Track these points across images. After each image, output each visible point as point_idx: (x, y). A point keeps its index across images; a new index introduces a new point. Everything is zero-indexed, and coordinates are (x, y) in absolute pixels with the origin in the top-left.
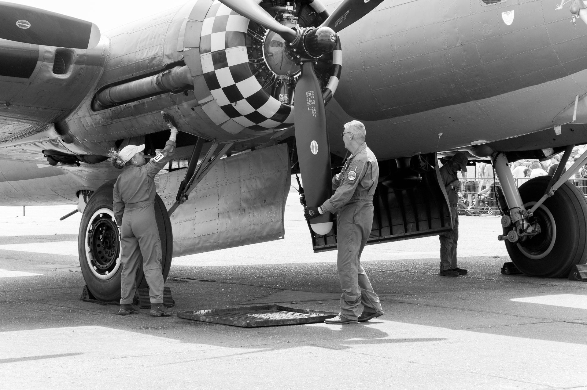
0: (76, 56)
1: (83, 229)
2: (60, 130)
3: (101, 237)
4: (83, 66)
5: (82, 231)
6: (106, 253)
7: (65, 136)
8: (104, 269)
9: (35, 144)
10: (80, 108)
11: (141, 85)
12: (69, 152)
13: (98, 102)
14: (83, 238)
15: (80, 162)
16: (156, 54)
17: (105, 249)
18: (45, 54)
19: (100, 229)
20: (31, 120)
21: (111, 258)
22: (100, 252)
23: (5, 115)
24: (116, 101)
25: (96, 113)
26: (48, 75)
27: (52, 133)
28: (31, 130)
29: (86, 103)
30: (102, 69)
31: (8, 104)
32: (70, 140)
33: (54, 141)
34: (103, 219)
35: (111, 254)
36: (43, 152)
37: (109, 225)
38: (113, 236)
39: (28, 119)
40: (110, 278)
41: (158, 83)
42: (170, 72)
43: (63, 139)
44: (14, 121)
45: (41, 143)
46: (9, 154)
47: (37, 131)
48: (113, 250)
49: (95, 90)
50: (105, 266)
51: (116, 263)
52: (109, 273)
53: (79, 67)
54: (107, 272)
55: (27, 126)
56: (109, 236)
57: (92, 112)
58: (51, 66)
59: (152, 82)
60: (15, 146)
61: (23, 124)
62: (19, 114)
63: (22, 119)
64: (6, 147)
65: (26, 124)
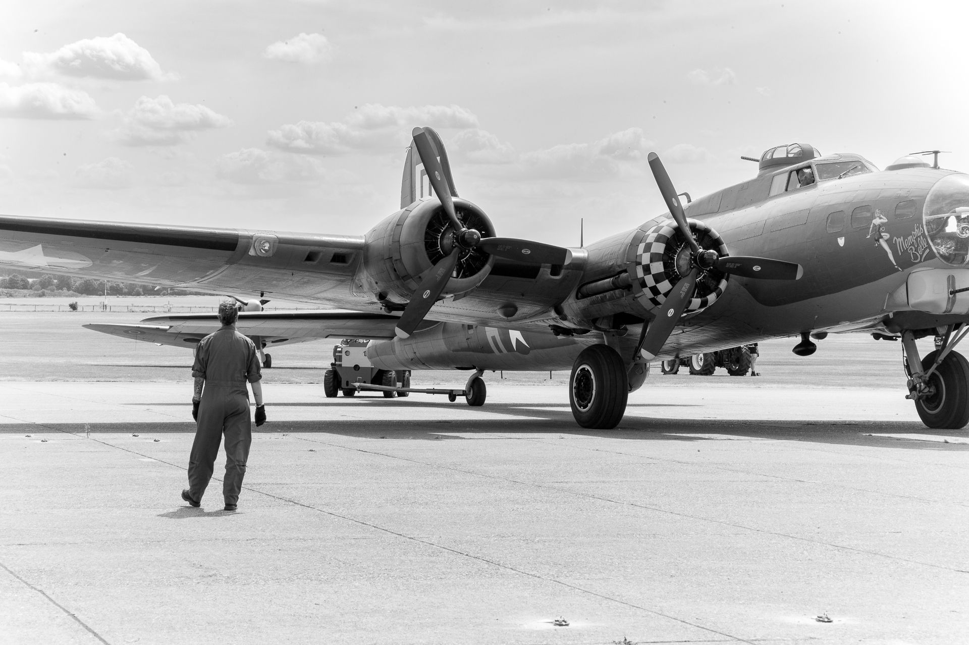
2: (559, 311)
3: (582, 382)
4: (570, 270)
7: (561, 316)
8: (583, 405)
9: (543, 321)
10: (569, 298)
11: (604, 284)
12: (565, 327)
13: (580, 294)
15: (573, 334)
16: (613, 264)
17: (584, 392)
19: (582, 378)
20: (539, 305)
21: (588, 398)
22: (582, 394)
24: (590, 293)
25: (578, 301)
26: (547, 277)
27: (553, 314)
28: (540, 312)
29: (573, 294)
30: (583, 272)
31: (523, 295)
32: (564, 318)
33: (555, 319)
34: (584, 372)
35: (588, 395)
36: (549, 326)
38: (589, 380)
40: (587, 411)
41: (613, 283)
42: (619, 277)
43: (560, 318)
44: (528, 306)
45: (547, 320)
46: (529, 328)
47: (544, 312)
48: (590, 391)
49: (578, 286)
51: (592, 398)
52: (586, 408)
53: (567, 271)
55: (537, 308)
56: (587, 381)
57: (576, 300)
58: (549, 271)
59: (610, 282)
60: (531, 322)
62: (530, 301)
63: (533, 304)
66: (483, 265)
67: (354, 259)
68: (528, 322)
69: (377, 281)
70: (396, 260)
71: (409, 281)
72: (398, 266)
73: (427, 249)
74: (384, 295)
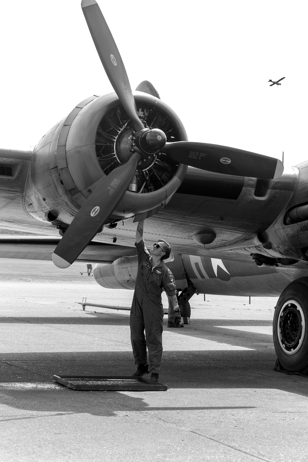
0: (272, 184)
1: (276, 315)
2: (263, 238)
3: (289, 321)
4: (278, 191)
5: (276, 317)
6: (293, 334)
7: (265, 243)
8: (290, 347)
9: (245, 249)
10: (276, 223)
12: (269, 256)
13: (288, 218)
14: (276, 322)
15: (278, 264)
17: (291, 331)
18: (249, 182)
19: (289, 316)
20: (240, 231)
21: (295, 338)
22: (288, 334)
23: (220, 227)
24: (300, 218)
25: (287, 226)
26: (250, 197)
27: (256, 242)
28: (241, 238)
29: (280, 219)
30: (292, 193)
31: (222, 219)
32: (269, 246)
33: (258, 247)
34: (291, 308)
35: (296, 335)
36: (251, 255)
37: (295, 313)
38: (298, 321)
39: (237, 230)
40: (294, 354)
43: (264, 246)
44: (228, 231)
45: (249, 248)
46: (229, 256)
47: (245, 239)
48: (297, 333)
49: (286, 209)
50: (291, 345)
51: (299, 343)
52: (294, 350)
53: (274, 191)
54: (292, 349)
55: (237, 235)
56: (295, 321)
57: (284, 225)
58: (253, 190)
60: (231, 250)
61: (235, 233)
62: (230, 226)
63: (233, 230)
64: (225, 251)
65: (236, 234)
66: (170, 178)
67: (21, 171)
68: (227, 250)
69: (44, 197)
70: (62, 169)
71: (77, 195)
72: (64, 176)
73: (98, 155)
74: (54, 214)
